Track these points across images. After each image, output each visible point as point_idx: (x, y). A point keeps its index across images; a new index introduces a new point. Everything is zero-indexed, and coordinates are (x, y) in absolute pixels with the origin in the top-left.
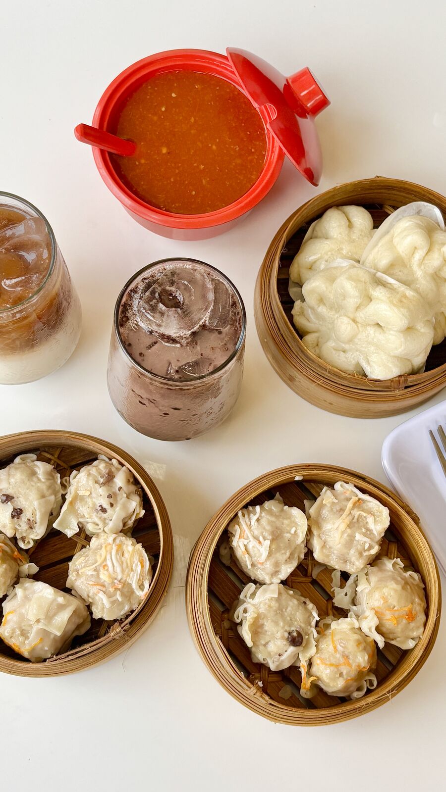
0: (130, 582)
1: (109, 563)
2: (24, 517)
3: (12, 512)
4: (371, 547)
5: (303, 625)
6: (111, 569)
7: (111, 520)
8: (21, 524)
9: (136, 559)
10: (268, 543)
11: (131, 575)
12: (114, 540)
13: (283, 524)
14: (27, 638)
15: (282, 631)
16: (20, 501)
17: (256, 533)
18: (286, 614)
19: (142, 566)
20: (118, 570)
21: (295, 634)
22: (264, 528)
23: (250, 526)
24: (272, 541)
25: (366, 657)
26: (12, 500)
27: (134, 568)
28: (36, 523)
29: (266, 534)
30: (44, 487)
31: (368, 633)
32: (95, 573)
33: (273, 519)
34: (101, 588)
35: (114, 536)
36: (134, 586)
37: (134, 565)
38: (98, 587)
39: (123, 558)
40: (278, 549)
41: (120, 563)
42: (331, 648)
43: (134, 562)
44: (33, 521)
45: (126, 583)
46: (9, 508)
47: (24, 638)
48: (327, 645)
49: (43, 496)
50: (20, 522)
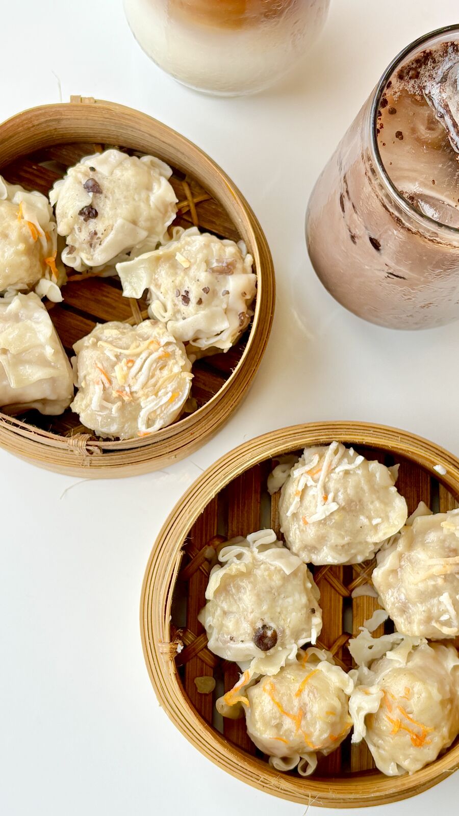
0: (142, 404)
1: (138, 363)
2: (93, 224)
3: (86, 207)
4: (448, 623)
5: (288, 632)
6: (134, 370)
7: (184, 318)
8: (83, 230)
9: (171, 386)
10: (334, 507)
11: (150, 398)
12: (168, 344)
13: (372, 502)
15: (258, 615)
16: (105, 202)
17: (332, 485)
18: (280, 602)
19: (171, 401)
20: (142, 378)
21: (269, 633)
22: (345, 489)
23: (331, 470)
24: (341, 509)
25: (325, 736)
26: (98, 195)
27: (160, 394)
28: (100, 244)
29: (341, 496)
30: (145, 212)
31: (353, 710)
32: (114, 359)
33: (366, 488)
34: (106, 381)
35: (172, 339)
36: (143, 414)
37: (163, 391)
38: (103, 377)
39: (158, 372)
40: (339, 526)
41: (151, 374)
42: (296, 686)
43: (166, 387)
44: (99, 238)
45: (138, 401)
46: (86, 199)
48: (294, 680)
49: (134, 222)
50: (84, 226)
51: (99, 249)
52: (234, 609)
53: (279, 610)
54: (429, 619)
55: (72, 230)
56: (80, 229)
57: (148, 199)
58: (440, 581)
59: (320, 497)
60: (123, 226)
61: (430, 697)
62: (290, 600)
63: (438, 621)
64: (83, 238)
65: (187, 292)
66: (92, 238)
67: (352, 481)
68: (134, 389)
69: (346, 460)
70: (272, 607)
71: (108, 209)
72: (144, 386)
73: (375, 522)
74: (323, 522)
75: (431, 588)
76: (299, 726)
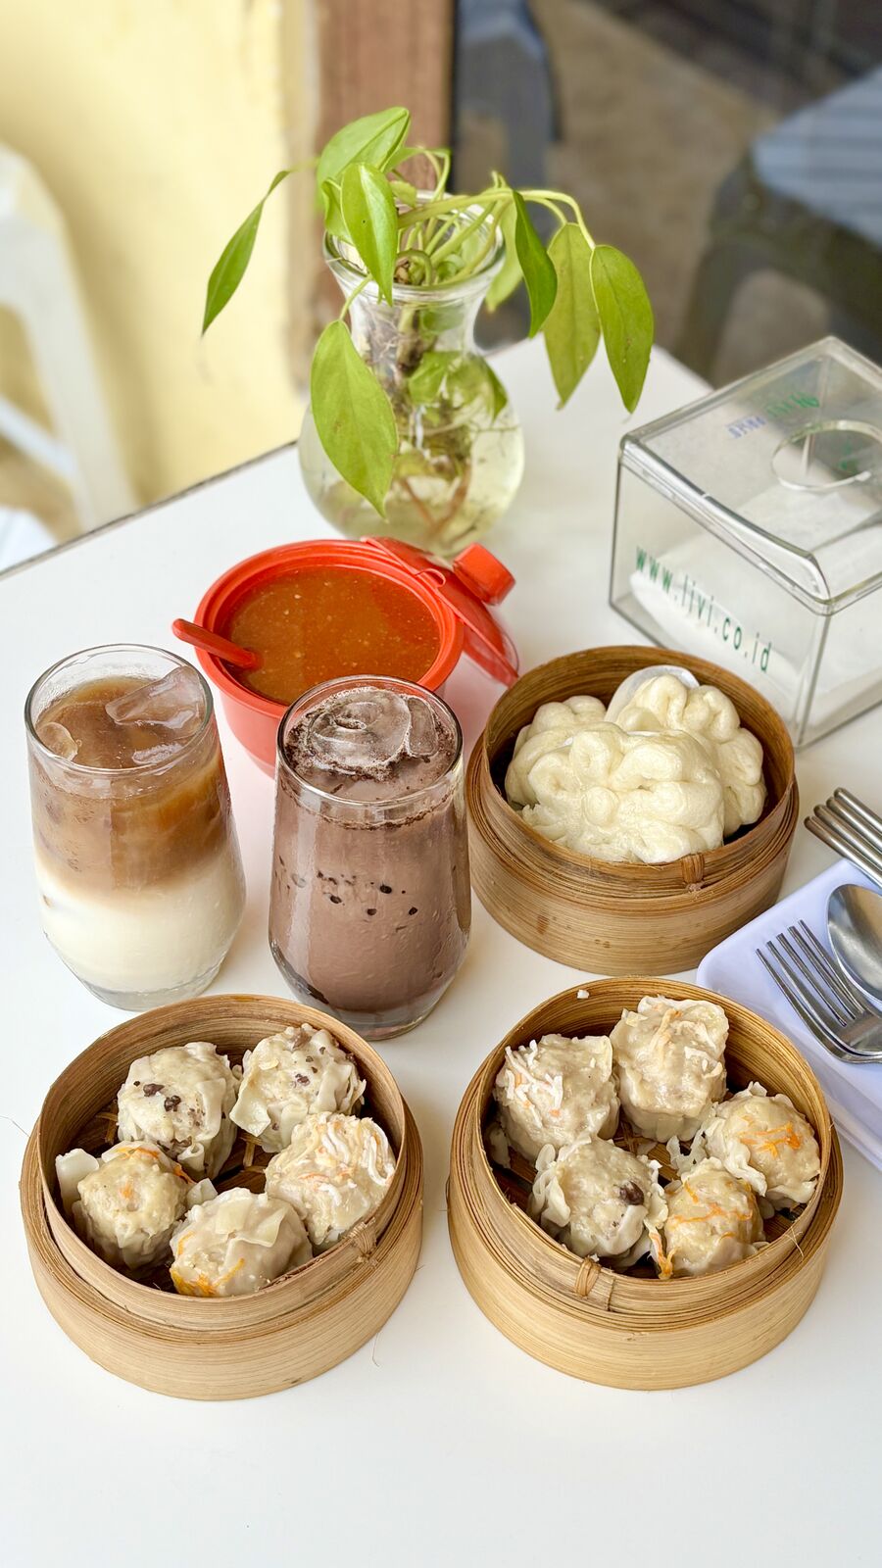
0: (364, 1165)
1: (326, 1144)
4: (710, 1068)
5: (639, 1180)
6: (331, 1150)
8: (181, 1119)
9: (366, 1134)
10: (559, 1079)
11: (364, 1155)
12: (328, 1120)
13: (575, 1056)
14: (220, 1263)
15: (609, 1186)
16: (175, 1088)
17: (539, 1072)
19: (378, 1145)
20: (343, 1148)
22: (549, 1064)
23: (527, 1068)
25: (745, 1198)
26: (162, 1090)
27: (366, 1146)
28: (204, 1114)
29: (554, 1072)
30: (208, 1069)
32: (308, 1161)
33: (560, 1052)
34: (322, 1178)
35: (328, 1113)
36: (372, 1171)
37: (365, 1142)
38: (317, 1178)
39: (346, 1137)
40: (577, 1089)
41: (344, 1141)
42: (689, 1198)
43: (364, 1138)
44: (198, 1111)
45: (359, 1167)
46: (159, 1099)
47: (216, 1264)
48: (683, 1201)
49: (207, 1079)
50: (179, 1116)
51: (205, 1119)
52: (591, 1203)
53: (616, 1170)
54: (699, 1078)
55: (174, 1129)
56: (179, 1121)
57: (198, 1061)
58: (672, 1046)
59: (545, 1087)
60: (205, 1086)
61: (762, 1105)
62: (612, 1158)
63: (704, 1074)
64: (187, 1124)
65: (299, 1075)
66: (194, 1116)
67: (547, 1058)
68: (347, 1159)
69: (526, 1055)
70: (609, 1172)
71: (180, 1089)
72: (350, 1150)
73: (592, 1065)
74: (566, 1098)
75: (674, 1057)
76: (721, 1213)
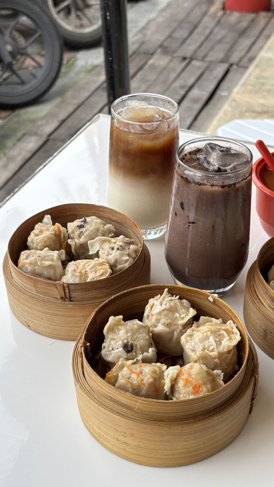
0: (89, 275)
2: (82, 229)
3: (80, 225)
7: (111, 255)
9: (103, 271)
11: (93, 273)
13: (181, 310)
18: (137, 335)
19: (102, 275)
21: (130, 345)
22: (170, 303)
23: (165, 299)
24: (168, 309)
27: (97, 272)
31: (165, 377)
34: (76, 268)
40: (166, 315)
44: (83, 233)
51: (82, 237)
53: (135, 337)
54: (204, 349)
55: (73, 232)
56: (76, 231)
57: (104, 227)
58: (209, 333)
59: (159, 306)
60: (93, 230)
61: (201, 368)
62: (141, 335)
63: (208, 350)
64: (77, 234)
65: (114, 247)
66: (80, 234)
67: (173, 302)
68: (87, 270)
69: (171, 297)
70: (132, 336)
71: (88, 226)
72: (91, 268)
73: (182, 316)
74: (159, 313)
75: (205, 337)
76: (138, 376)
